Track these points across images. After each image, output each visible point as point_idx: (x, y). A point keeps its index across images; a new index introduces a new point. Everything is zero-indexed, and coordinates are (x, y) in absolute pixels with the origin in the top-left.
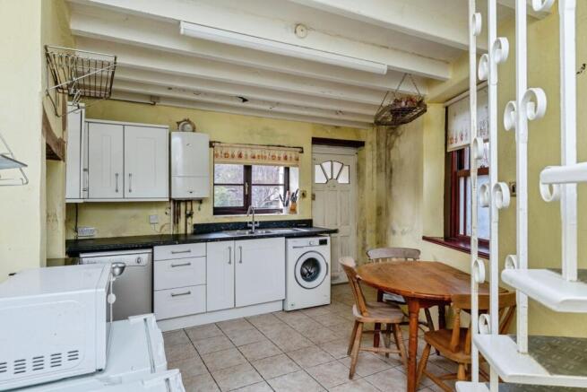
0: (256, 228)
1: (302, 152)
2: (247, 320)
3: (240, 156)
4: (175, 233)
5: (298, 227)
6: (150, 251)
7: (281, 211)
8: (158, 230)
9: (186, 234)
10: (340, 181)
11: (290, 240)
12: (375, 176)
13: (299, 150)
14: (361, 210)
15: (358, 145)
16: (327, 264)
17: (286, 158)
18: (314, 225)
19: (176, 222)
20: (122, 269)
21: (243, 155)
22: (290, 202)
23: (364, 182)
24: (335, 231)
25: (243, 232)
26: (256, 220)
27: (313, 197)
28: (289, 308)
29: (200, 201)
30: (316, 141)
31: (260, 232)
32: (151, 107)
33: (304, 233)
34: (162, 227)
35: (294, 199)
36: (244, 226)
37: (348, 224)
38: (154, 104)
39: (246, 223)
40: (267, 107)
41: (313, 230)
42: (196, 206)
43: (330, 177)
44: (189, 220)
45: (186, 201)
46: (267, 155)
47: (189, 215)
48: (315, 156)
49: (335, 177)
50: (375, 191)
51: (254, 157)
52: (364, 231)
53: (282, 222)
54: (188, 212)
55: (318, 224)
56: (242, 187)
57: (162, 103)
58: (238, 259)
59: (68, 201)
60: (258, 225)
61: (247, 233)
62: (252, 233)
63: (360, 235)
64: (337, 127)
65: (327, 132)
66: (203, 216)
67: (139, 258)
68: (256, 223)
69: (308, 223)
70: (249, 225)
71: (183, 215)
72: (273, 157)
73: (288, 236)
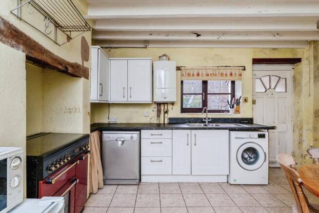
0: (209, 122)
1: (245, 70)
2: (200, 185)
3: (198, 75)
4: (158, 122)
5: (241, 123)
6: (138, 132)
7: (228, 111)
8: (149, 120)
9: (164, 124)
10: (277, 90)
11: (232, 132)
12: (312, 85)
13: (242, 68)
14: (298, 112)
15: (295, 61)
16: (265, 153)
17: (231, 74)
18: (254, 122)
19: (159, 116)
20: (123, 142)
21: (200, 74)
22: (235, 105)
23: (301, 91)
24: (273, 128)
25: (200, 124)
26: (209, 116)
27: (254, 102)
28: (232, 182)
29: (173, 104)
30: (256, 61)
31: (210, 126)
32: (144, 49)
33: (245, 128)
34: (151, 118)
35: (238, 103)
36: (201, 121)
37: (285, 123)
38: (146, 47)
39: (202, 119)
40: (215, 38)
41: (254, 126)
42: (170, 107)
43: (268, 87)
44: (166, 115)
45: (164, 104)
46: (217, 73)
47: (166, 112)
48: (256, 73)
49: (273, 87)
50: (312, 98)
51: (208, 75)
52: (301, 129)
53: (228, 119)
54: (165, 111)
55: (258, 121)
56: (201, 95)
57: (150, 46)
58: (193, 143)
59: (91, 102)
60: (210, 120)
61: (202, 125)
62: (206, 125)
63: (297, 132)
64: (274, 49)
65: (266, 54)
66: (175, 112)
67: (132, 136)
68: (209, 119)
69: (250, 121)
70: (204, 120)
71: (162, 112)
72: (222, 74)
73: (231, 129)
